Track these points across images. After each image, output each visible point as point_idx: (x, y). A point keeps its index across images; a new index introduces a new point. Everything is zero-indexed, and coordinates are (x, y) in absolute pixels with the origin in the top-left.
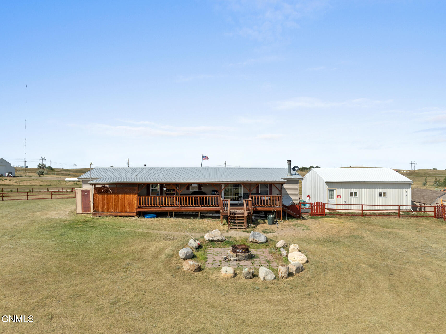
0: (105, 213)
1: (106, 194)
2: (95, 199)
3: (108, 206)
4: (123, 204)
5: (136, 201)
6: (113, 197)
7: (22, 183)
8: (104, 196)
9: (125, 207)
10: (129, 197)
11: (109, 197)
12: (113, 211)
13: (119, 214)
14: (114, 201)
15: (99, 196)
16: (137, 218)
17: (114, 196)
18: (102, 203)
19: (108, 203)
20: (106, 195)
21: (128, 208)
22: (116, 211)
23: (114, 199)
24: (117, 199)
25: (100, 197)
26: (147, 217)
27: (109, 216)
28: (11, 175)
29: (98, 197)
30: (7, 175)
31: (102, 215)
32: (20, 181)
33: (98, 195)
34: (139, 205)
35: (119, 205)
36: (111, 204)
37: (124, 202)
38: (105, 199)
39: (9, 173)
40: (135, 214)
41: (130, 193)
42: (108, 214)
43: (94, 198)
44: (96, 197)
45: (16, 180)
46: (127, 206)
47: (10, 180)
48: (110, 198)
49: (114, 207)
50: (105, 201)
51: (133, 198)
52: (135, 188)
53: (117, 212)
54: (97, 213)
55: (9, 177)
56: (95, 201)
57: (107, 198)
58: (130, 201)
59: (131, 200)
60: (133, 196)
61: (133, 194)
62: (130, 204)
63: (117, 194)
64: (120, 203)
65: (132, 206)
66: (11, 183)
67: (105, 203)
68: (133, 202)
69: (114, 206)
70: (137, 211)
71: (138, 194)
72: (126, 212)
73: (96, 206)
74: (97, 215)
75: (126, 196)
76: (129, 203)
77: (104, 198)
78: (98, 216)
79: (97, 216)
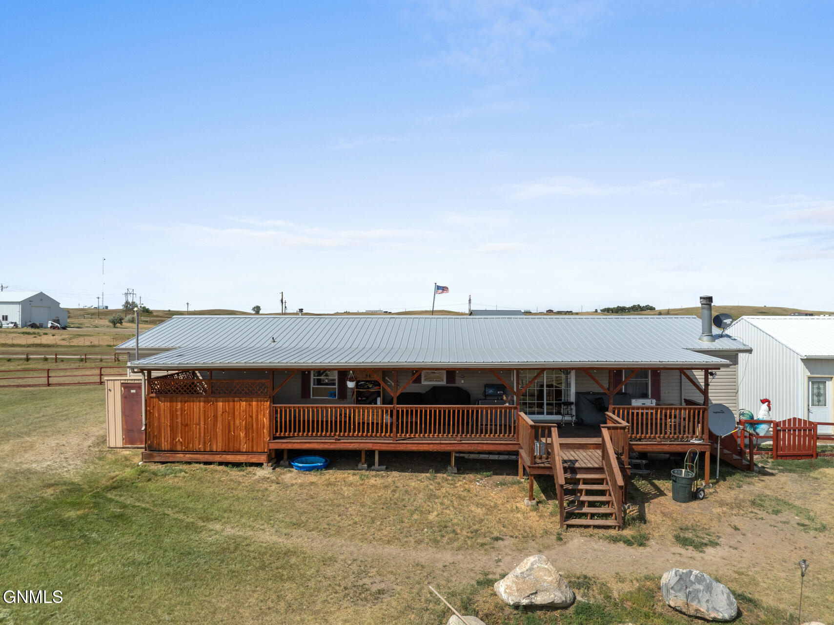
0: (178, 455)
1: (179, 399)
2: (150, 413)
3: (185, 432)
4: (228, 428)
5: (266, 421)
6: (200, 409)
7: (75, 342)
8: (175, 403)
9: (236, 438)
10: (248, 410)
11: (190, 408)
12: (202, 450)
13: (218, 458)
14: (202, 419)
15: (162, 404)
16: (270, 469)
17: (202, 404)
18: (169, 424)
19: (187, 425)
20: (181, 402)
21: (243, 441)
22: (208, 449)
23: (205, 413)
24: (211, 414)
25: (164, 406)
26: (301, 468)
27: (190, 463)
28: (58, 325)
29: (159, 405)
30: (49, 325)
31: (171, 459)
32: (72, 336)
33: (157, 399)
34: (277, 431)
35: (219, 431)
36: (196, 428)
37: (232, 423)
38: (179, 413)
39: (54, 321)
40: (263, 458)
41: (248, 394)
42: (188, 456)
43: (148, 409)
44: (154, 407)
45: (65, 334)
46: (242, 435)
47: (53, 335)
48: (192, 411)
49: (204, 434)
50: (179, 420)
51: (257, 411)
52: (263, 381)
53: (212, 452)
54: (155, 454)
55: (54, 329)
56: (150, 418)
57: (182, 410)
58: (250, 420)
59: (252, 417)
60: (258, 405)
61: (259, 399)
62: (248, 429)
63: (212, 399)
64: (219, 425)
65: (254, 434)
66: (53, 342)
67: (177, 426)
68: (257, 425)
69: (202, 435)
70: (270, 450)
71: (274, 401)
72: (238, 452)
73: (153, 433)
74: (157, 459)
75: (237, 405)
76: (246, 427)
77: (176, 410)
78: (158, 462)
79: (155, 462)
